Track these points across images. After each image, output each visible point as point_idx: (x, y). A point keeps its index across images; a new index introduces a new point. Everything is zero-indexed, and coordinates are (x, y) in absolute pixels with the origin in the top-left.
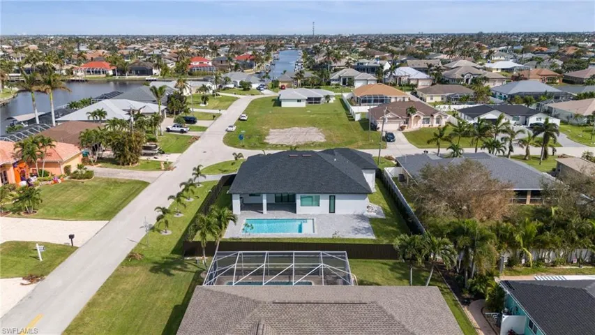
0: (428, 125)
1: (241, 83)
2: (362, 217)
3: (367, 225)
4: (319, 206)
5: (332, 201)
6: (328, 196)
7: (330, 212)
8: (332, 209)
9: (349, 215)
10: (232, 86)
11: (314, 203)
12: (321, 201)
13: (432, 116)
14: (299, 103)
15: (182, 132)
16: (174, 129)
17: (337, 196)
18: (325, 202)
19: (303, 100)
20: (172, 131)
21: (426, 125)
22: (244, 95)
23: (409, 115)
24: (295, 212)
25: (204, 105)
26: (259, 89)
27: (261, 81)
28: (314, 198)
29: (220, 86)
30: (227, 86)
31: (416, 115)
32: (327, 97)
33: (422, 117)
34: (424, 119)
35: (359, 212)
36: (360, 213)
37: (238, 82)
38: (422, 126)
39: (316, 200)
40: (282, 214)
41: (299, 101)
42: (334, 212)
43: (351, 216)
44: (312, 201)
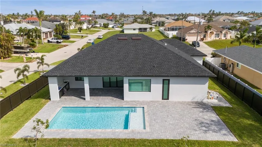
0: (218, 38)
1: (104, 24)
2: (202, 105)
3: (214, 116)
4: (150, 92)
5: (166, 86)
6: (161, 79)
7: (163, 99)
8: (166, 96)
9: (185, 102)
10: (99, 26)
11: (144, 87)
12: (153, 86)
13: (221, 32)
14: (134, 31)
15: (58, 42)
16: (52, 40)
17: (172, 80)
18: (157, 87)
19: (137, 29)
20: (51, 42)
21: (217, 39)
22: (105, 30)
23: (206, 32)
24: (123, 99)
25: (80, 33)
26: (113, 27)
27: (114, 23)
28: (144, 82)
29: (92, 26)
30: (96, 26)
31: (211, 31)
32: (151, 28)
33: (215, 33)
34: (216, 34)
35: (198, 99)
36: (199, 101)
37: (102, 24)
38: (215, 39)
39: (146, 86)
40: (108, 101)
41: (134, 29)
42: (168, 99)
43: (189, 104)
44: (142, 86)
